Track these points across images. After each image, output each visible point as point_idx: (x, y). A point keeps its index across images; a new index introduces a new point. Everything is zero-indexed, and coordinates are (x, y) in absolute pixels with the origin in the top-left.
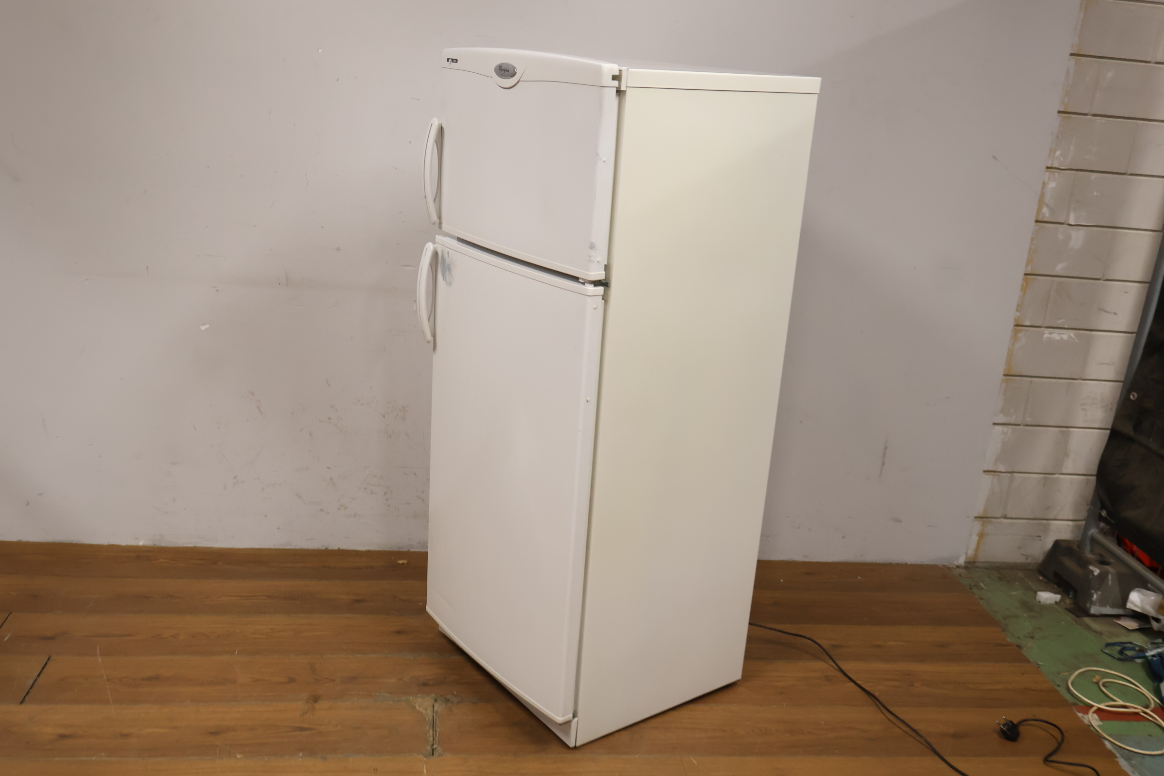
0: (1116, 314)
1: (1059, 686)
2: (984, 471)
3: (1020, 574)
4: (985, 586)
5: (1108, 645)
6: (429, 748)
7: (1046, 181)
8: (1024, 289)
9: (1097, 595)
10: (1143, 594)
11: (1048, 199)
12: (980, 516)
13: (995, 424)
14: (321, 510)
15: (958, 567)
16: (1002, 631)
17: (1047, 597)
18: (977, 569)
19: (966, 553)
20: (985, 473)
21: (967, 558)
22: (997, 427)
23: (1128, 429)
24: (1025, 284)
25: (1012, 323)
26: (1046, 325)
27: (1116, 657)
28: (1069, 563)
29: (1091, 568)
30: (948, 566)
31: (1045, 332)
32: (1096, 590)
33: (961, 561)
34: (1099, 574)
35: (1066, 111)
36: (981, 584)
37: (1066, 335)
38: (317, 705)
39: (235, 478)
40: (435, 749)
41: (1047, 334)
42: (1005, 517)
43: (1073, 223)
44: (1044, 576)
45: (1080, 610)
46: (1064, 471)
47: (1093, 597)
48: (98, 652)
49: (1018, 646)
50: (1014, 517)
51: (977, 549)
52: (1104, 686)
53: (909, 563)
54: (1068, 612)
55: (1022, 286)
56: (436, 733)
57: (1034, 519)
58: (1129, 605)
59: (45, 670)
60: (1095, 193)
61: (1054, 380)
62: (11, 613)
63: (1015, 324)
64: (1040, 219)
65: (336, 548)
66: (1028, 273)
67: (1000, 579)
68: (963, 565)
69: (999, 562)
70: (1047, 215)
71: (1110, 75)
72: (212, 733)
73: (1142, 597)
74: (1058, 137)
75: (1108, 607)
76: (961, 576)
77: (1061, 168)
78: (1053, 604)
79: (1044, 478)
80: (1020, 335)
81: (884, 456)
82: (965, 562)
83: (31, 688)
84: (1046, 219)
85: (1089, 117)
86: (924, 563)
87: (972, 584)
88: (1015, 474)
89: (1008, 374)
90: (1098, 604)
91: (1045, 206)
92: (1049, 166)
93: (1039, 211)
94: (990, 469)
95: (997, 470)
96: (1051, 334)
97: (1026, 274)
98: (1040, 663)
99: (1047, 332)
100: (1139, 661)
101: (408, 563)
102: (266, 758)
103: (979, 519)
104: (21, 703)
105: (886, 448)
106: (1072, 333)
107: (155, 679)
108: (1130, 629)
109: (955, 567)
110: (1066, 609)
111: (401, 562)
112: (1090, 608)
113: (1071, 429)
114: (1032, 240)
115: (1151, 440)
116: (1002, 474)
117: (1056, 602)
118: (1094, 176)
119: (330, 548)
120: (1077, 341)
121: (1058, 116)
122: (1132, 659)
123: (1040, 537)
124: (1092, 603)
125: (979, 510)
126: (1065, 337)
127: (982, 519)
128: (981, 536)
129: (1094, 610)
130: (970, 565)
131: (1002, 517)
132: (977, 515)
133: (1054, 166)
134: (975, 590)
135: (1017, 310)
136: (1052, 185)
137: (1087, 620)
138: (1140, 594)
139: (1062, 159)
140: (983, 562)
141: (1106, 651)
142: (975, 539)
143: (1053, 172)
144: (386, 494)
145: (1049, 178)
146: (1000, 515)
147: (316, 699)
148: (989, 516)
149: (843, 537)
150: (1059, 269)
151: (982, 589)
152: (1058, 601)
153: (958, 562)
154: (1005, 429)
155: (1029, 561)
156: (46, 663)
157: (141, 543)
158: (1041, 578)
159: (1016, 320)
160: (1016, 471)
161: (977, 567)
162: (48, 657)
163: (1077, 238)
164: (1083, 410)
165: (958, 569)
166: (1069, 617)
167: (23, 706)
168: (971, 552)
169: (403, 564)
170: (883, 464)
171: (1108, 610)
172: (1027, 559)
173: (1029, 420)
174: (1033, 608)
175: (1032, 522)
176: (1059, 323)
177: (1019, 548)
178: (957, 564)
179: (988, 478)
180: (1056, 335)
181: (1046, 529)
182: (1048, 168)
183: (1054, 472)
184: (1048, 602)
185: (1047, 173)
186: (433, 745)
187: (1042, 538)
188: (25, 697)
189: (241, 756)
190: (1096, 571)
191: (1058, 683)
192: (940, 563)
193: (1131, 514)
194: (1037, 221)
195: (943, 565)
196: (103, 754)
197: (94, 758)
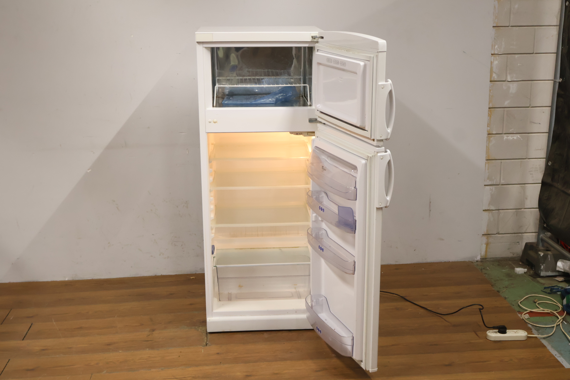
0: (540, 124)
1: (513, 305)
2: (483, 210)
3: (510, 263)
4: (489, 268)
5: (545, 288)
6: (205, 344)
7: (493, 60)
8: (490, 115)
9: (543, 266)
10: (563, 262)
11: (494, 70)
12: (485, 234)
13: (485, 185)
14: (152, 256)
15: (477, 261)
16: (492, 286)
17: (520, 270)
18: (487, 262)
19: (481, 254)
20: (484, 211)
21: (481, 256)
22: (487, 187)
23: (549, 181)
24: (490, 113)
25: (486, 133)
26: (504, 133)
27: (548, 292)
28: (532, 253)
29: (540, 253)
30: (472, 262)
31: (504, 136)
32: (543, 264)
33: (479, 258)
34: (543, 255)
35: (497, 26)
36: (488, 268)
37: (516, 137)
38: (154, 332)
39: (109, 243)
40: (208, 343)
41: (505, 137)
42: (499, 234)
43: (510, 80)
44: (522, 262)
45: (536, 275)
46: (526, 207)
47: (541, 267)
48: (53, 321)
49: (498, 291)
50: (503, 233)
51: (486, 252)
52: (538, 304)
53: (451, 261)
54: (531, 277)
55: (489, 114)
56: (208, 338)
57: (515, 233)
58: (558, 269)
59: (31, 329)
60: (519, 65)
61: (513, 160)
62: (11, 309)
63: (488, 133)
64: (492, 80)
65: (160, 274)
66: (490, 107)
67: (498, 265)
68: (480, 260)
69: (499, 258)
70: (496, 77)
71: (516, 6)
72: (108, 345)
73: (563, 264)
74: (495, 39)
75: (550, 272)
76: (478, 265)
77: (499, 54)
78: (523, 274)
79: (516, 211)
80: (491, 139)
81: (430, 206)
82: (481, 258)
83: (26, 334)
84: (495, 80)
85: (509, 27)
86: (459, 261)
87: (483, 268)
88: (500, 211)
89: (489, 159)
90: (544, 271)
91: (494, 73)
92: (493, 53)
93: (491, 76)
94: (486, 209)
95: (490, 209)
96: (507, 137)
97: (489, 108)
98: (506, 297)
99: (505, 136)
100: (559, 293)
101: (195, 278)
102: (132, 351)
103: (485, 236)
104: (23, 340)
105: (430, 202)
106: (518, 136)
107: (81, 328)
108: (560, 281)
109: (475, 261)
110: (529, 275)
111: (192, 278)
112: (540, 273)
113: (526, 185)
114: (490, 90)
115: (559, 184)
116: (494, 211)
117: (525, 273)
118: (517, 56)
119: (157, 275)
120: (522, 139)
121: (493, 29)
122: (555, 293)
123: (519, 242)
124: (541, 270)
125: (484, 230)
126: (515, 138)
127: (486, 235)
128: (487, 244)
129: (543, 274)
130: (484, 260)
131: (496, 234)
132: (484, 234)
133: (495, 53)
134: (483, 270)
135: (488, 126)
136: (496, 62)
137: (539, 279)
138: (562, 263)
139: (499, 49)
140: (491, 258)
141: (544, 290)
142: (484, 246)
143: (496, 56)
144: (182, 245)
145: (494, 60)
146: (496, 233)
147: (153, 330)
148: (490, 233)
149: (415, 250)
150: (506, 104)
151: (487, 270)
152: (525, 272)
153: (477, 259)
154: (491, 187)
155: (515, 256)
156: (31, 326)
157: (67, 279)
158: (521, 263)
159: (487, 131)
160: (501, 209)
161: (487, 261)
162: (31, 324)
163: (513, 88)
164: (531, 174)
165: (477, 262)
166: (530, 279)
167: (24, 341)
168: (483, 253)
169: (193, 278)
170: (430, 211)
171: (550, 273)
172: (514, 255)
173: (503, 182)
174: (512, 276)
175: (514, 235)
176: (511, 131)
177: (509, 249)
178: (476, 260)
179: (486, 213)
180: (510, 137)
181: (522, 238)
182: (492, 54)
183: (521, 208)
184: (520, 273)
185: (493, 57)
186: (207, 342)
187: (520, 243)
188: (24, 338)
189: (122, 351)
190: (541, 254)
191: (514, 304)
192: (467, 260)
193: (553, 222)
194: (491, 81)
195: (469, 261)
196: (61, 354)
197: (57, 356)
